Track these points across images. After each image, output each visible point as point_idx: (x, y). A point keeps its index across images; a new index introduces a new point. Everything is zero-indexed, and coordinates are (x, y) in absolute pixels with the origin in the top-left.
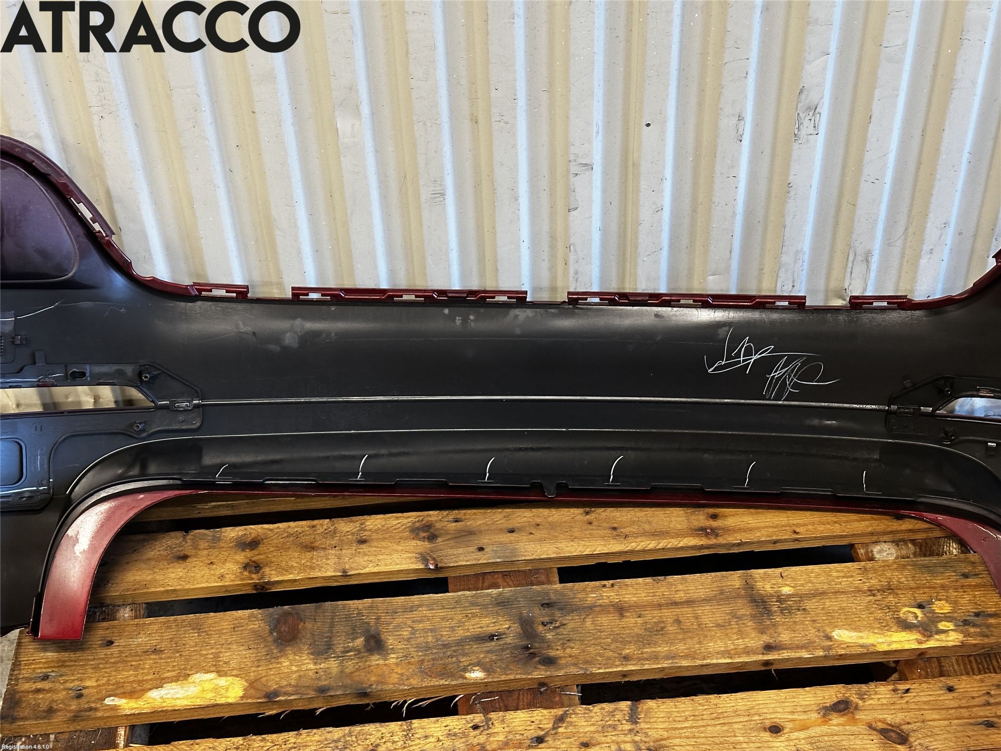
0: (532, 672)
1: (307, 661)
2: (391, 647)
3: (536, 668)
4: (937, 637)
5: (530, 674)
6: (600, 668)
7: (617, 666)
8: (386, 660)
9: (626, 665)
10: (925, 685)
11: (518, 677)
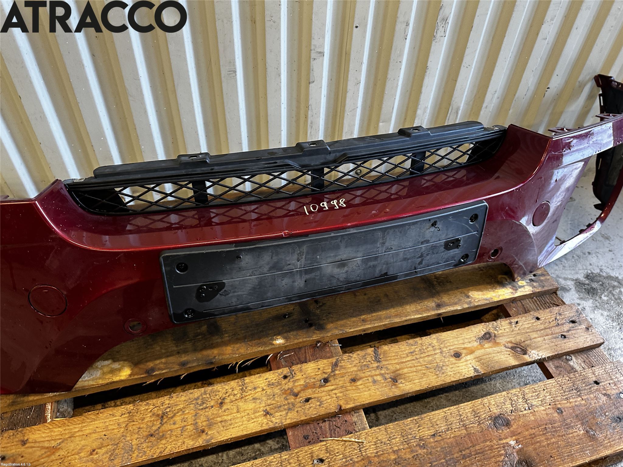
0: (312, 335)
1: (171, 345)
2: (224, 330)
3: (314, 333)
4: (520, 290)
5: (311, 337)
6: (351, 329)
7: (360, 326)
8: (222, 338)
9: (365, 325)
10: (524, 318)
11: (305, 340)
